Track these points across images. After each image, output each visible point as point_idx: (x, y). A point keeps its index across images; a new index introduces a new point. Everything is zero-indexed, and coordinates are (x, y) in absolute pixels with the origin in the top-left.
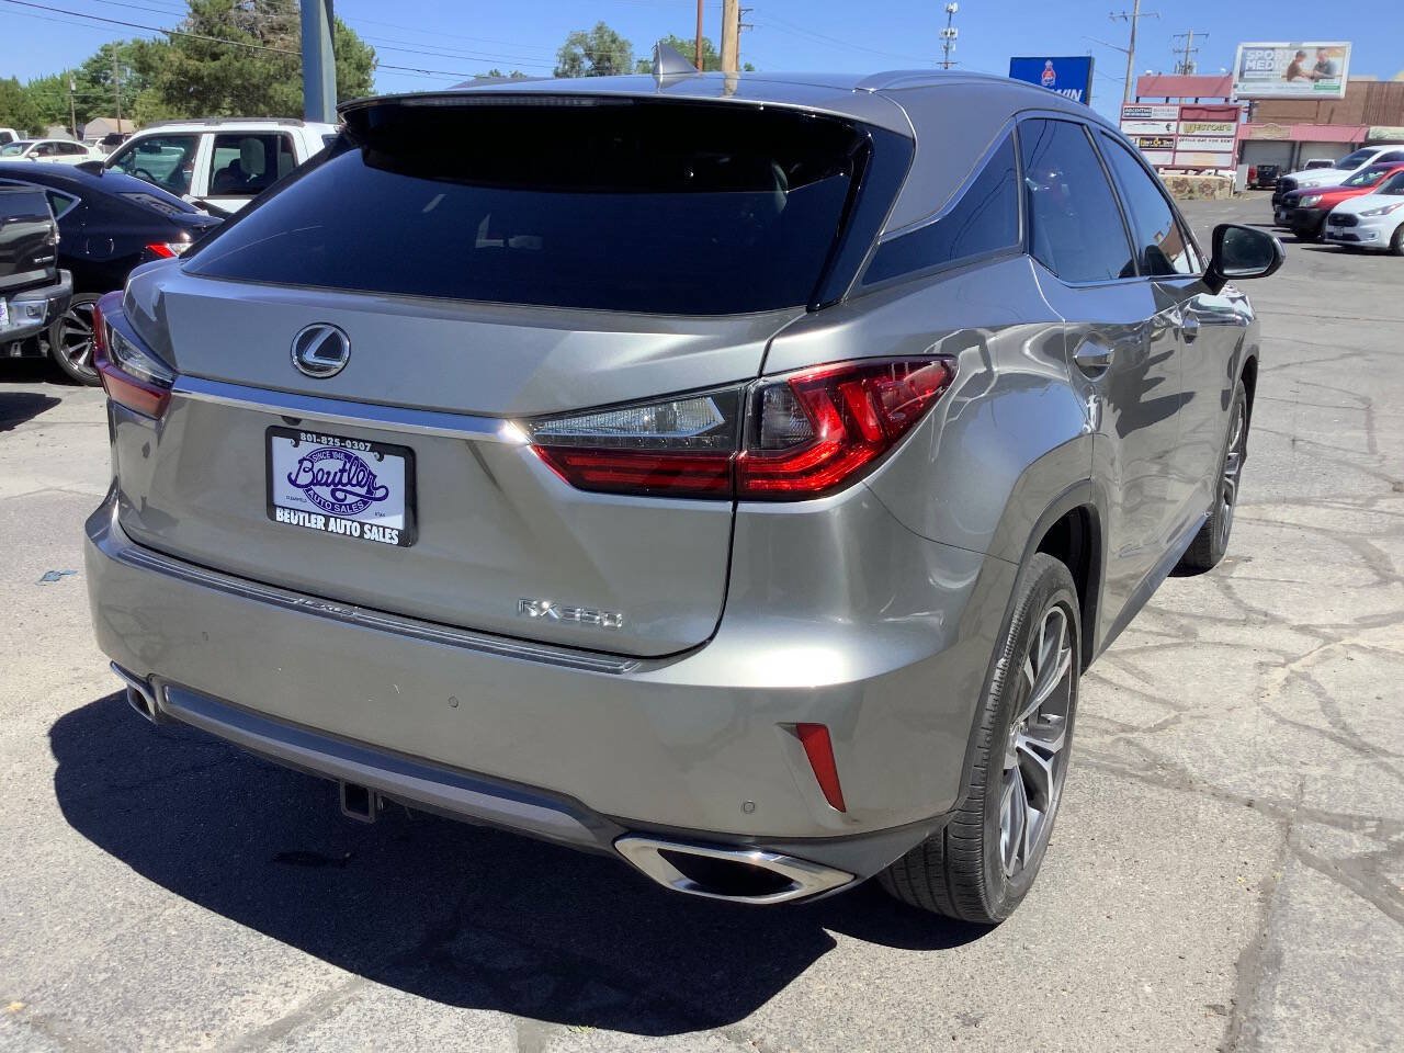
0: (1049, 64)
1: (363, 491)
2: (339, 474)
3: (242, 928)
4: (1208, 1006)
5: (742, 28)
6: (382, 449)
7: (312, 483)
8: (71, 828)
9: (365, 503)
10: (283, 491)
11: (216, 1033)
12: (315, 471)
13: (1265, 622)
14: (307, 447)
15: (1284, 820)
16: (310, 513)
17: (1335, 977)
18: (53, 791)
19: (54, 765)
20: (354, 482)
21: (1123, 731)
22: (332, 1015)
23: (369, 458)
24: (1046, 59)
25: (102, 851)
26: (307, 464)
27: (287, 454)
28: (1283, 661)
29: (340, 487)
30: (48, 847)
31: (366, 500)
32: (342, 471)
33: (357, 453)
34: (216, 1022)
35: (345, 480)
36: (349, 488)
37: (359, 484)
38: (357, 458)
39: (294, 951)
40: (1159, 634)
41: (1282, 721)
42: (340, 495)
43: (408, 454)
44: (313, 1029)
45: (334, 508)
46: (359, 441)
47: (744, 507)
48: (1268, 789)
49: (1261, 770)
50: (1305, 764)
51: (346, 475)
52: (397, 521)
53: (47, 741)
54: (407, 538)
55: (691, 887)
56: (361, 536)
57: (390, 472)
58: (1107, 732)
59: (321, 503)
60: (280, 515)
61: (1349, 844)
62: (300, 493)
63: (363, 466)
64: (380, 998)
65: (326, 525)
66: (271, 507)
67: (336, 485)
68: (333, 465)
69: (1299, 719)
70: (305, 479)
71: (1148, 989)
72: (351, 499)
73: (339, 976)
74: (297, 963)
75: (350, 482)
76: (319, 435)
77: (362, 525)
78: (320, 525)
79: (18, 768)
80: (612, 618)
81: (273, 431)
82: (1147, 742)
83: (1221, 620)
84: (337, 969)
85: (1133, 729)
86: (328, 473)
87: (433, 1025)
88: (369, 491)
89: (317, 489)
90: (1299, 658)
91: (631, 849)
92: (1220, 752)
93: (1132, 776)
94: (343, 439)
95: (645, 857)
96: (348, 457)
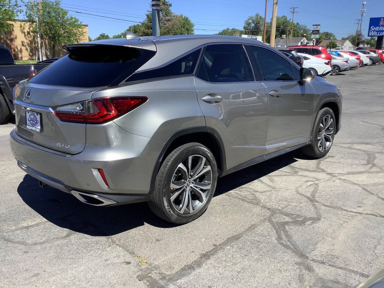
0: (382, 19)
1: (36, 121)
3: (33, 210)
4: (213, 245)
5: (295, 13)
6: (37, 113)
8: (17, 192)
10: (27, 122)
11: (16, 226)
13: (320, 172)
14: (30, 113)
15: (274, 213)
16: (30, 126)
17: (249, 243)
18: (18, 185)
19: (22, 181)
21: (254, 192)
22: (38, 226)
23: (36, 115)
24: (381, 18)
25: (19, 196)
26: (30, 117)
28: (315, 180)
30: (11, 194)
31: (36, 123)
34: (18, 225)
36: (34, 121)
39: (40, 215)
40: (287, 172)
41: (298, 193)
42: (33, 122)
43: (41, 114)
44: (33, 228)
45: (33, 125)
46: (35, 112)
47: (87, 125)
48: (277, 207)
49: (280, 202)
50: (293, 202)
51: (34, 118)
52: (39, 127)
53: (24, 177)
54: (41, 131)
55: (86, 202)
56: (36, 130)
57: (38, 117)
58: (250, 192)
60: (27, 126)
61: (284, 219)
62: (29, 122)
63: (36, 117)
64: (50, 224)
68: (32, 117)
69: (303, 193)
70: (30, 119)
73: (45, 220)
74: (39, 217)
76: (31, 111)
77: (36, 128)
78: (31, 128)
79: (15, 181)
80: (67, 146)
82: (257, 194)
83: (308, 170)
84: (45, 219)
85: (257, 191)
87: (54, 230)
88: (37, 122)
89: (31, 121)
90: (320, 180)
91: (74, 193)
92: (273, 198)
93: (246, 201)
94: (33, 112)
95: (76, 194)
96: (34, 115)
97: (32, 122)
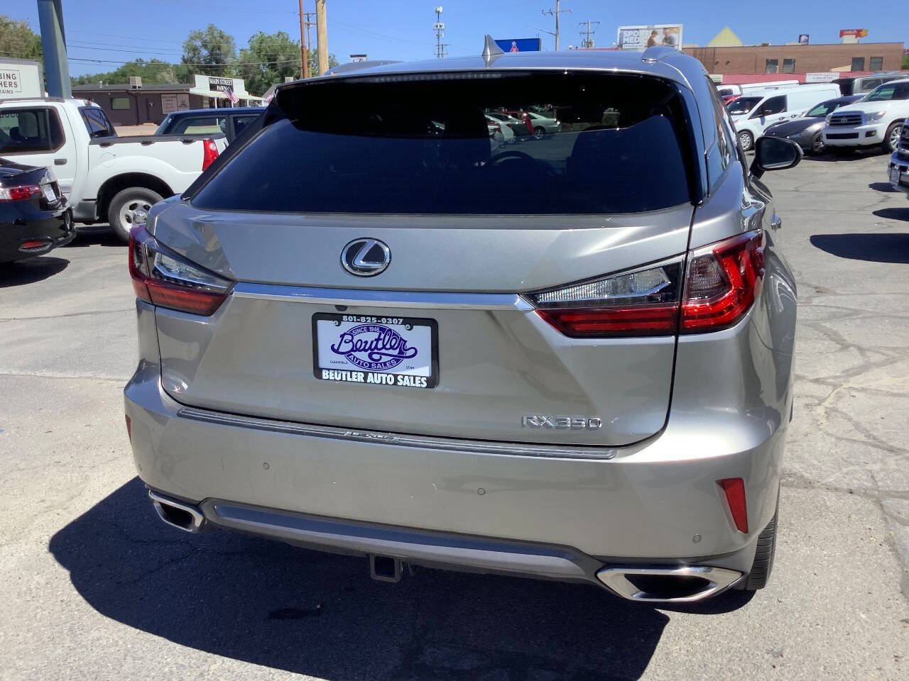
0: (514, 43)
1: (396, 352)
2: (375, 342)
3: (273, 670)
4: (902, 621)
5: (311, 25)
6: (411, 322)
7: (352, 350)
8: (105, 618)
9: (397, 361)
10: (326, 357)
12: (355, 341)
14: (351, 325)
15: (874, 499)
16: (351, 372)
19: (65, 574)
20: (388, 346)
23: (401, 330)
24: (513, 40)
25: (138, 630)
26: (348, 337)
27: (329, 332)
28: (817, 402)
29: (376, 351)
31: (398, 359)
32: (377, 340)
33: (391, 327)
35: (380, 345)
36: (383, 351)
37: (392, 348)
38: (390, 330)
41: (839, 439)
43: (433, 323)
45: (372, 366)
46: (392, 318)
47: (682, 339)
48: (855, 482)
49: (845, 470)
50: (867, 463)
51: (380, 342)
52: (426, 371)
54: (432, 382)
56: (395, 383)
57: (419, 338)
59: (360, 363)
60: (325, 374)
62: (343, 358)
63: (395, 335)
65: (365, 378)
66: (318, 371)
67: (371, 350)
68: (370, 337)
69: (848, 436)
70: (346, 347)
71: (863, 616)
72: (385, 359)
75: (384, 347)
76: (359, 316)
77: (396, 376)
78: (361, 377)
79: (39, 579)
80: (595, 422)
81: (317, 317)
86: (366, 342)
88: (401, 352)
89: (357, 354)
90: (826, 399)
94: (379, 318)
95: (617, 582)
96: (382, 330)
97: (363, 356)
